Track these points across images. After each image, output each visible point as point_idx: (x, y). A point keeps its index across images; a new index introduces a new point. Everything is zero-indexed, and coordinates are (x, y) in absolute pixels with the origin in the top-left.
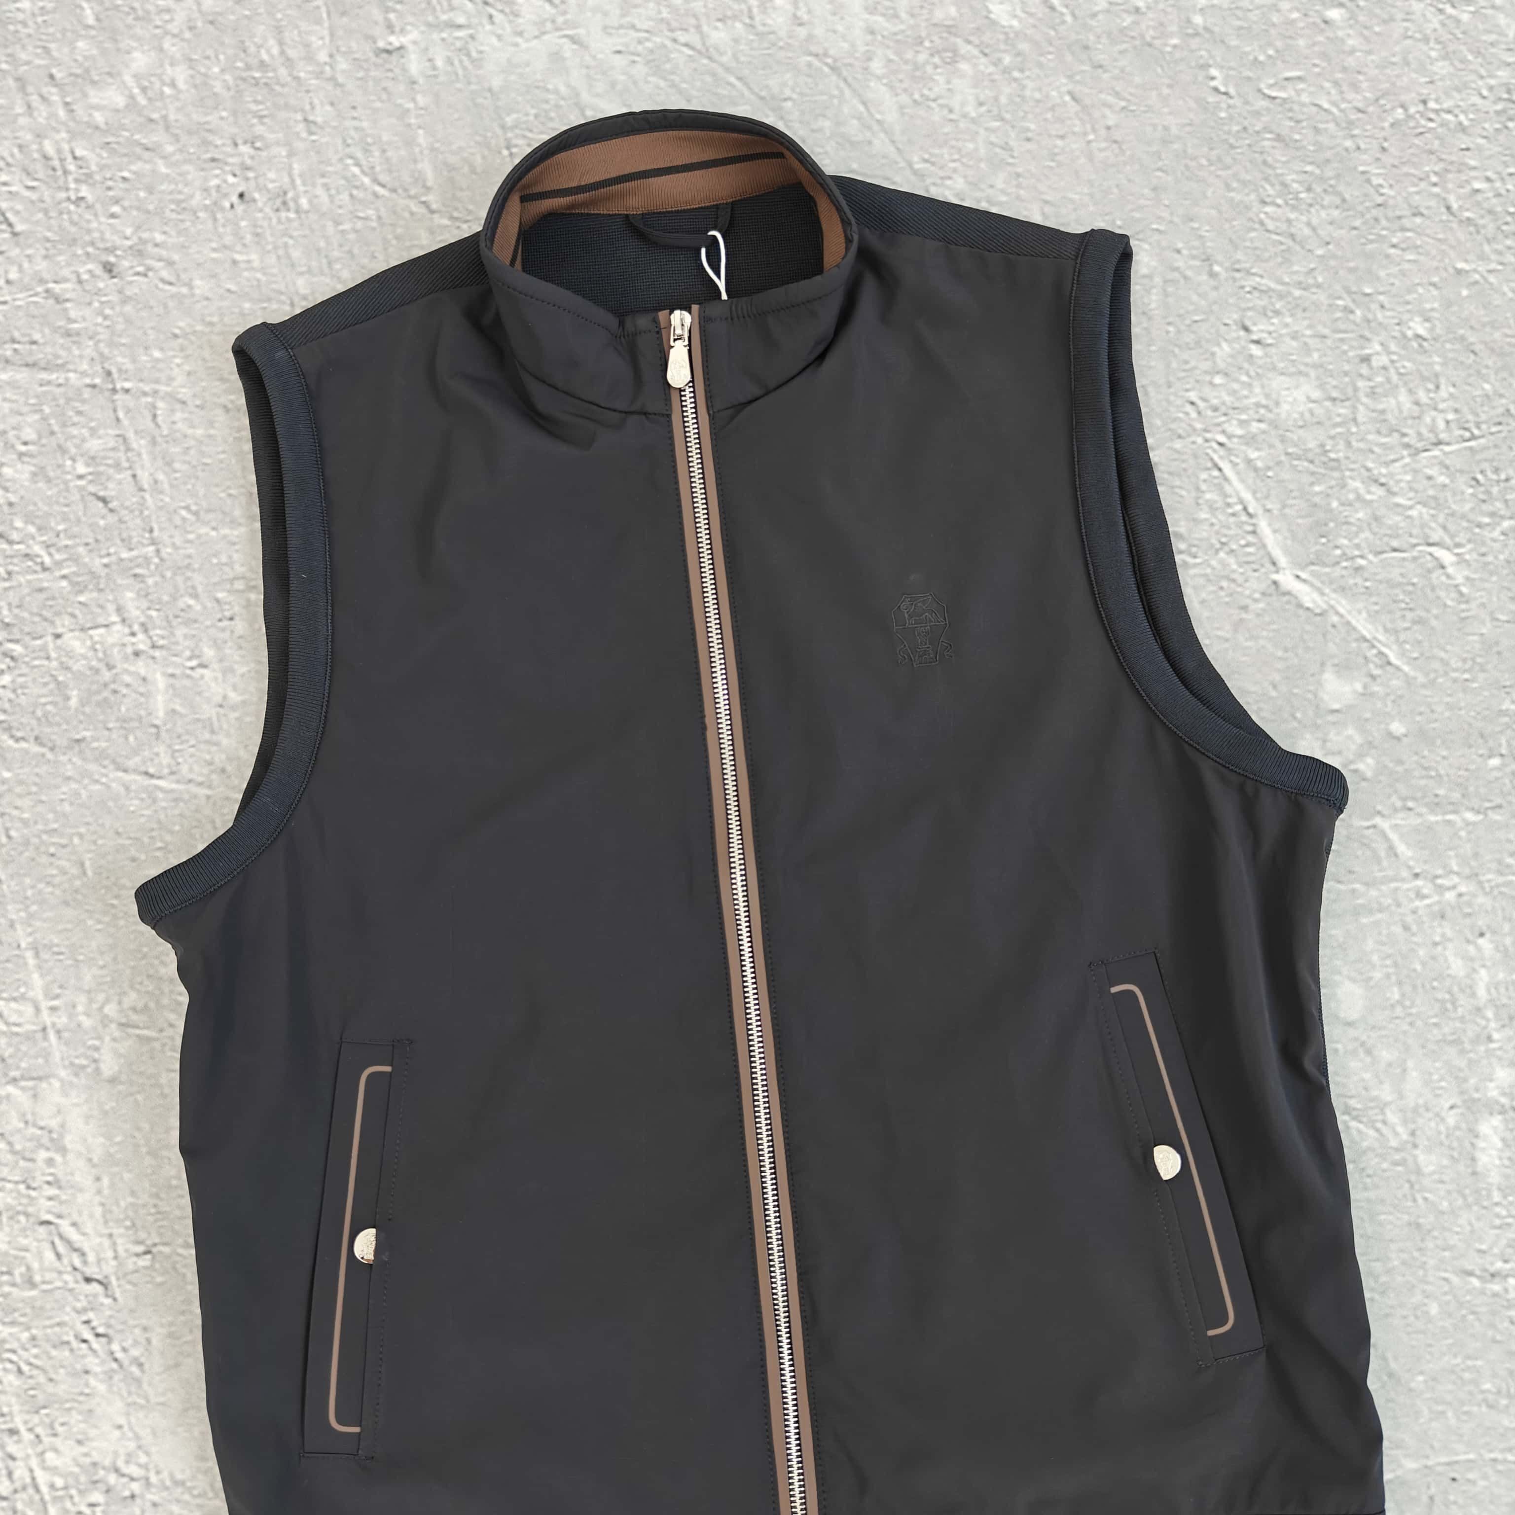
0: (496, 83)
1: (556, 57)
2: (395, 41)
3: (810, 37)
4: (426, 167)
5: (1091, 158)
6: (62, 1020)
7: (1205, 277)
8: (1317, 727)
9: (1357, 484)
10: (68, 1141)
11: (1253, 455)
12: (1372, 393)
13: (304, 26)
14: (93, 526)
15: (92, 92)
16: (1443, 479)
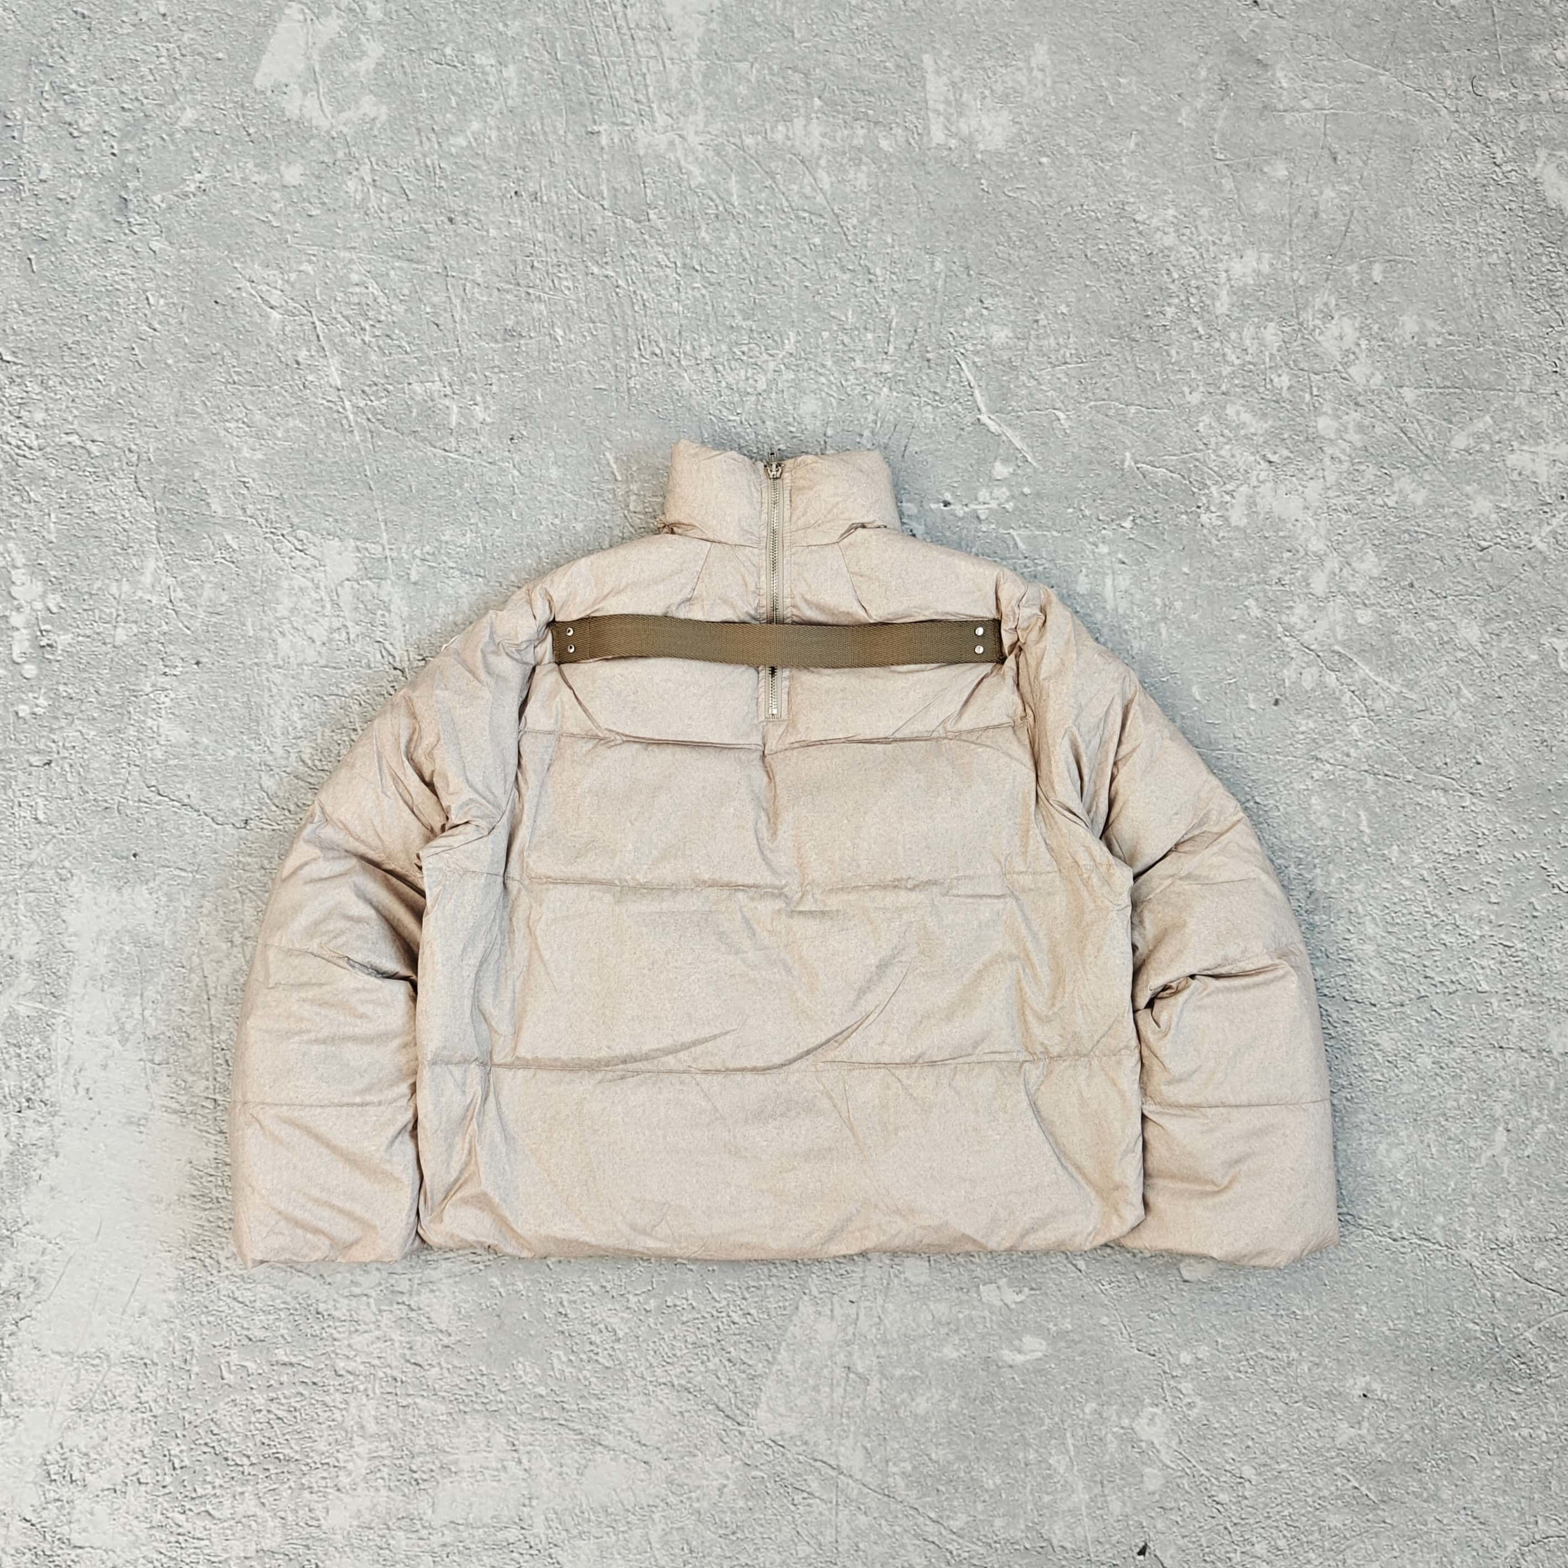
0: (642, 153)
1: (672, 143)
2: (596, 128)
3: (793, 146)
4: (604, 188)
5: (919, 215)
6: (395, 554)
7: (965, 276)
8: (988, 486)
9: (1024, 378)
10: (392, 608)
11: (976, 359)
12: (1037, 337)
13: (554, 117)
14: (431, 336)
15: (451, 138)
16: (1065, 380)
